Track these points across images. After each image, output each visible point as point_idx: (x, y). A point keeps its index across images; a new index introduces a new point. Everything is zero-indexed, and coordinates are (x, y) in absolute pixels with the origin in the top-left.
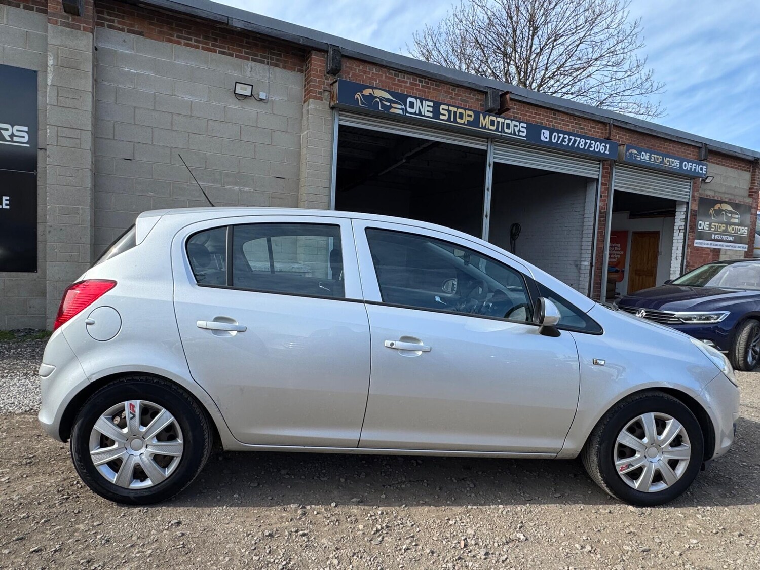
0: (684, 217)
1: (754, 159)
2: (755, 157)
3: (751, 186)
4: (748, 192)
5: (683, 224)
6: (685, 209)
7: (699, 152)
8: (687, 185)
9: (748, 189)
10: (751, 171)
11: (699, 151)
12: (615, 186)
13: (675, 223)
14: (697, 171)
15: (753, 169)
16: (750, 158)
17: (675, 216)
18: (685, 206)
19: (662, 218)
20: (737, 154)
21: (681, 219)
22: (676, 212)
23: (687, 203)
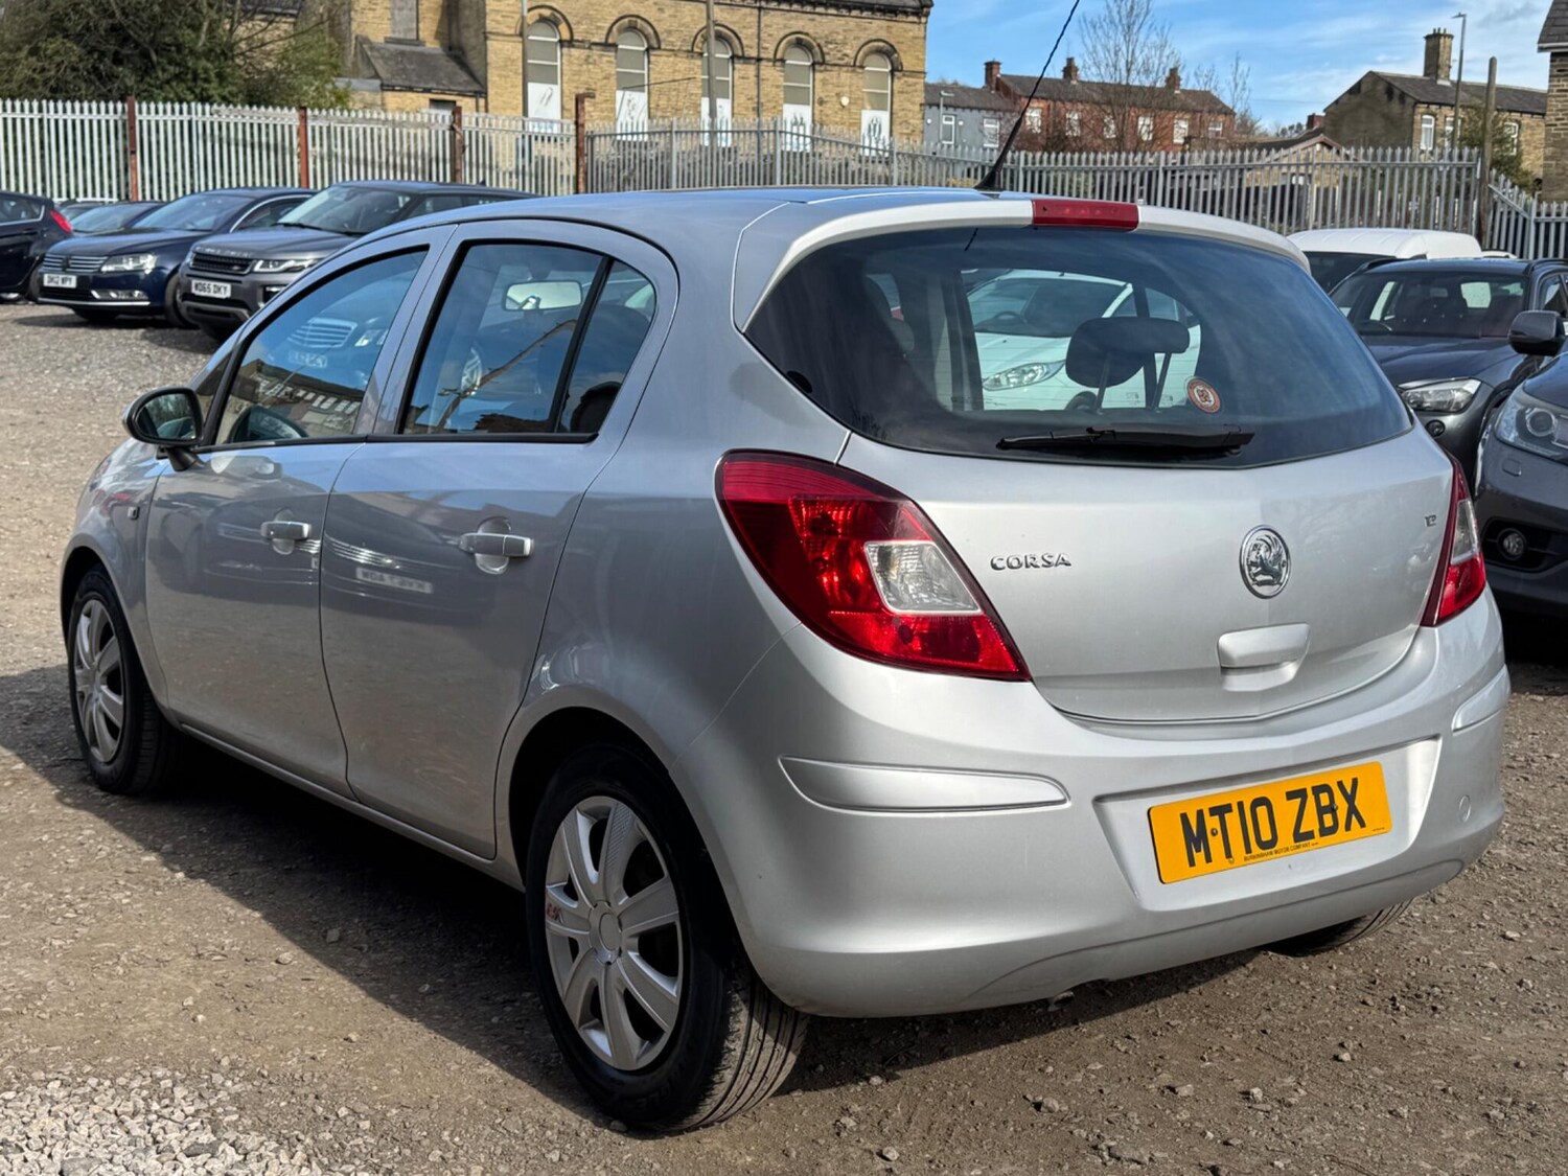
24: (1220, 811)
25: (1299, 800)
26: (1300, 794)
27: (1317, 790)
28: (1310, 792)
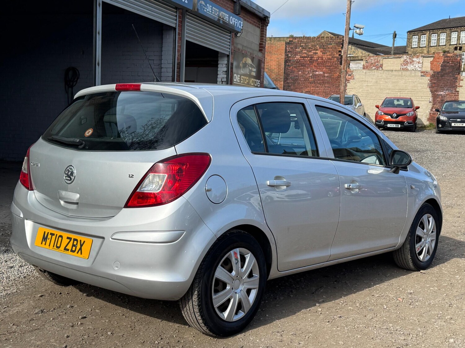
0: (225, 69)
1: (264, 16)
2: (264, 15)
3: (261, 42)
4: (259, 47)
5: (225, 76)
6: (226, 62)
7: (234, 7)
8: (227, 38)
9: (259, 44)
10: (261, 27)
11: (234, 5)
12: (187, 37)
13: (218, 74)
14: (238, 26)
15: (261, 26)
16: (261, 15)
17: (217, 67)
18: (226, 59)
19: (195, 68)
20: (255, 11)
21: (223, 71)
22: (218, 64)
23: (228, 56)
24: (52, 234)
25: (69, 240)
26: (70, 239)
27: (75, 240)
28: (72, 239)
